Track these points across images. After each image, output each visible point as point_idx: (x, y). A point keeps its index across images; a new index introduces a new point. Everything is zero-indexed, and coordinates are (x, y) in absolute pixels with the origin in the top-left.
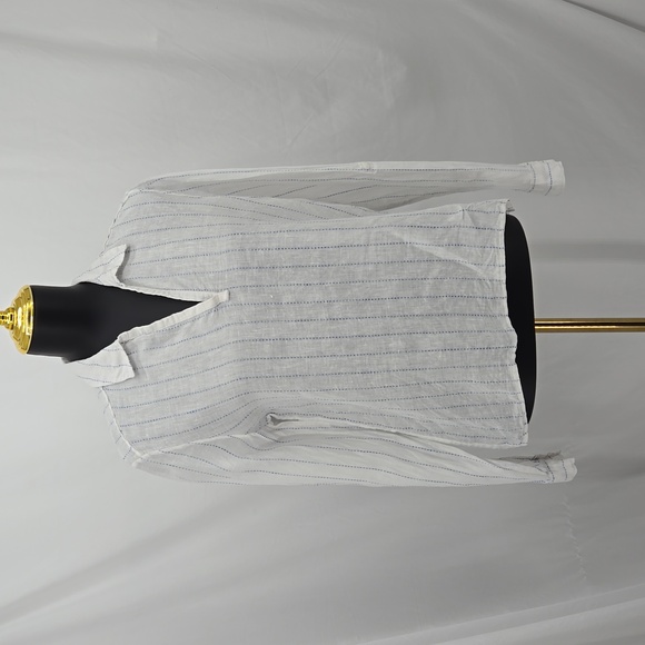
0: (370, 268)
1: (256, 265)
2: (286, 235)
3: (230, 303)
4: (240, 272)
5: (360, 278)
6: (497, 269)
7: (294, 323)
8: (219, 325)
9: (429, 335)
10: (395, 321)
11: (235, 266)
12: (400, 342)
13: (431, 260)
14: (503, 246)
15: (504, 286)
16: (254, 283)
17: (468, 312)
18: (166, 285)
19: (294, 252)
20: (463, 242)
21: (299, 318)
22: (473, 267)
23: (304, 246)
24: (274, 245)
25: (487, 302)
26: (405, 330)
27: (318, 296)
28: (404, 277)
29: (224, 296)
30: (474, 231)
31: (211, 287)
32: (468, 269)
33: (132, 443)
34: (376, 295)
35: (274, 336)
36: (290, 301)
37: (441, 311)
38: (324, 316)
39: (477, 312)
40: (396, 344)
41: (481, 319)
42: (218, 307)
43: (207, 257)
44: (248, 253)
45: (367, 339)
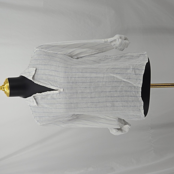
0: (104, 83)
1: (71, 82)
2: (80, 74)
3: (63, 92)
4: (67, 84)
5: (101, 86)
6: (140, 85)
7: (81, 99)
8: (60, 97)
9: (118, 102)
10: (109, 98)
11: (66, 82)
12: (110, 104)
13: (121, 81)
14: (142, 79)
15: (141, 89)
16: (71, 87)
17: (130, 95)
18: (46, 83)
19: (83, 78)
20: (131, 78)
21: (82, 97)
22: (133, 84)
23: (85, 77)
24: (77, 76)
25: (135, 93)
26: (111, 101)
27: (88, 91)
28: (113, 86)
29: (62, 90)
30: (135, 75)
31: (59, 86)
32: (132, 84)
33: (38, 121)
34: (104, 91)
35: (75, 102)
36: (80, 92)
37: (122, 95)
38: (89, 96)
39: (133, 96)
40: (109, 104)
41: (133, 98)
42: (60, 93)
43: (58, 77)
44: (69, 78)
45: (101, 103)
